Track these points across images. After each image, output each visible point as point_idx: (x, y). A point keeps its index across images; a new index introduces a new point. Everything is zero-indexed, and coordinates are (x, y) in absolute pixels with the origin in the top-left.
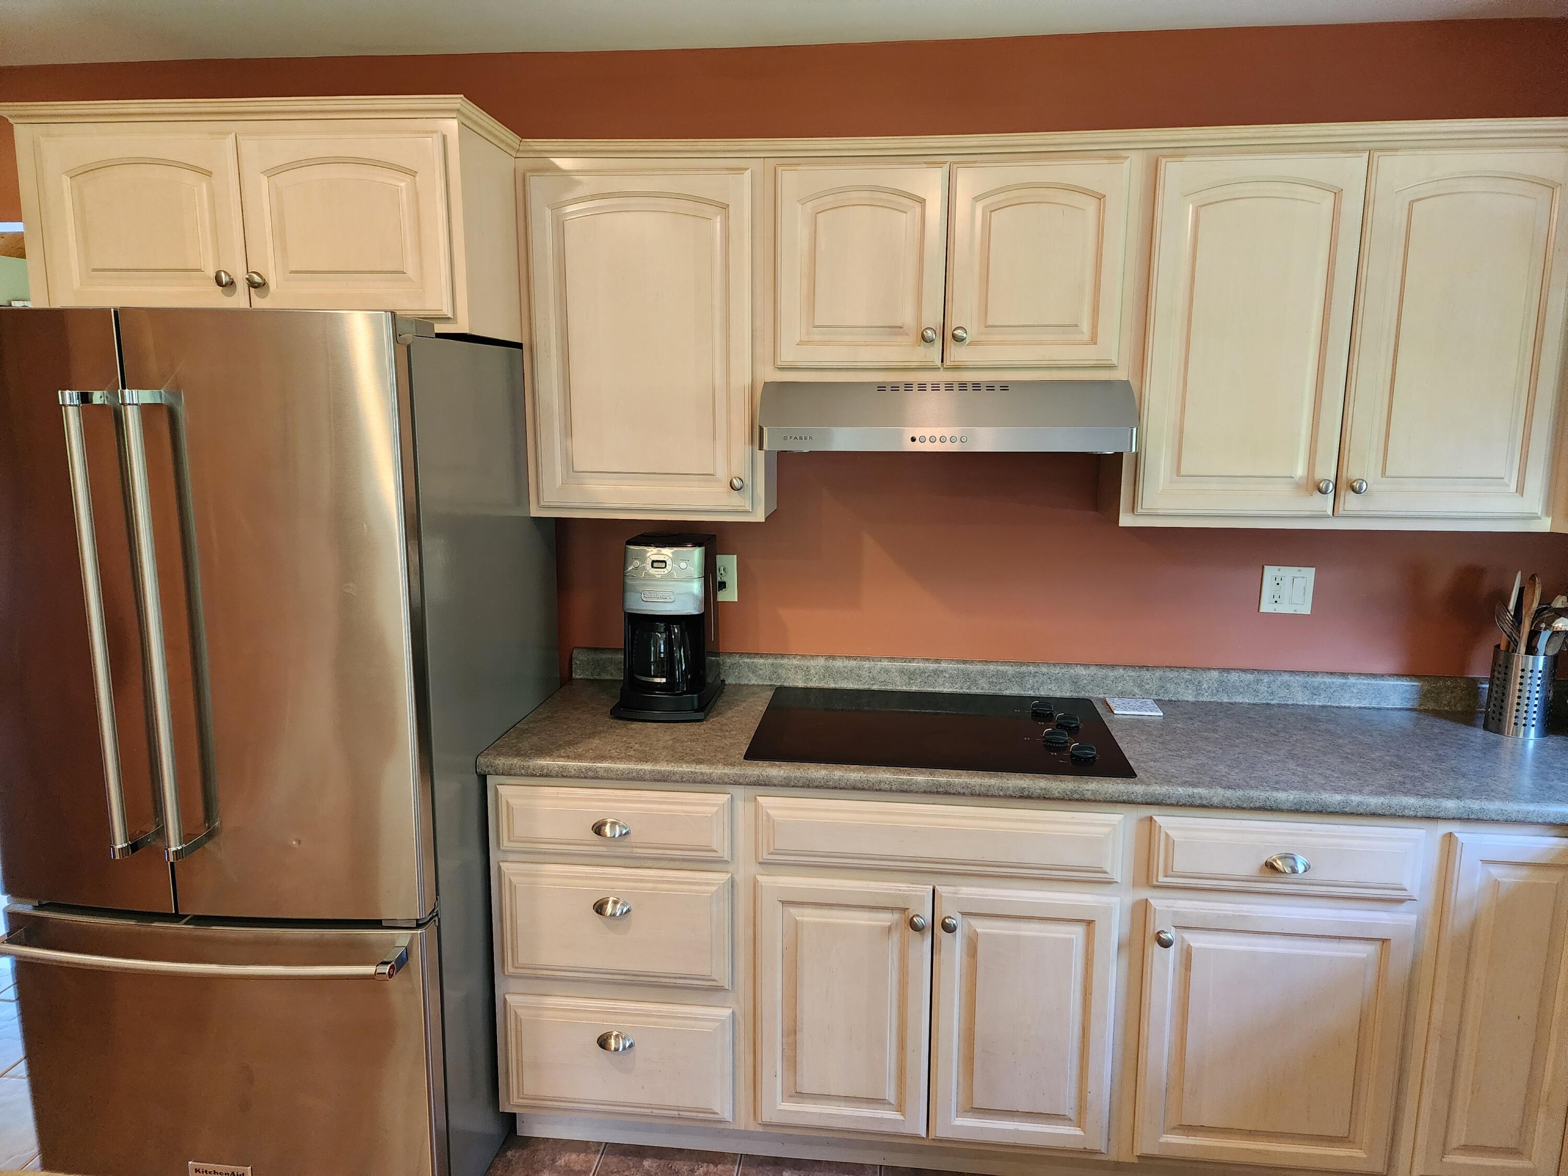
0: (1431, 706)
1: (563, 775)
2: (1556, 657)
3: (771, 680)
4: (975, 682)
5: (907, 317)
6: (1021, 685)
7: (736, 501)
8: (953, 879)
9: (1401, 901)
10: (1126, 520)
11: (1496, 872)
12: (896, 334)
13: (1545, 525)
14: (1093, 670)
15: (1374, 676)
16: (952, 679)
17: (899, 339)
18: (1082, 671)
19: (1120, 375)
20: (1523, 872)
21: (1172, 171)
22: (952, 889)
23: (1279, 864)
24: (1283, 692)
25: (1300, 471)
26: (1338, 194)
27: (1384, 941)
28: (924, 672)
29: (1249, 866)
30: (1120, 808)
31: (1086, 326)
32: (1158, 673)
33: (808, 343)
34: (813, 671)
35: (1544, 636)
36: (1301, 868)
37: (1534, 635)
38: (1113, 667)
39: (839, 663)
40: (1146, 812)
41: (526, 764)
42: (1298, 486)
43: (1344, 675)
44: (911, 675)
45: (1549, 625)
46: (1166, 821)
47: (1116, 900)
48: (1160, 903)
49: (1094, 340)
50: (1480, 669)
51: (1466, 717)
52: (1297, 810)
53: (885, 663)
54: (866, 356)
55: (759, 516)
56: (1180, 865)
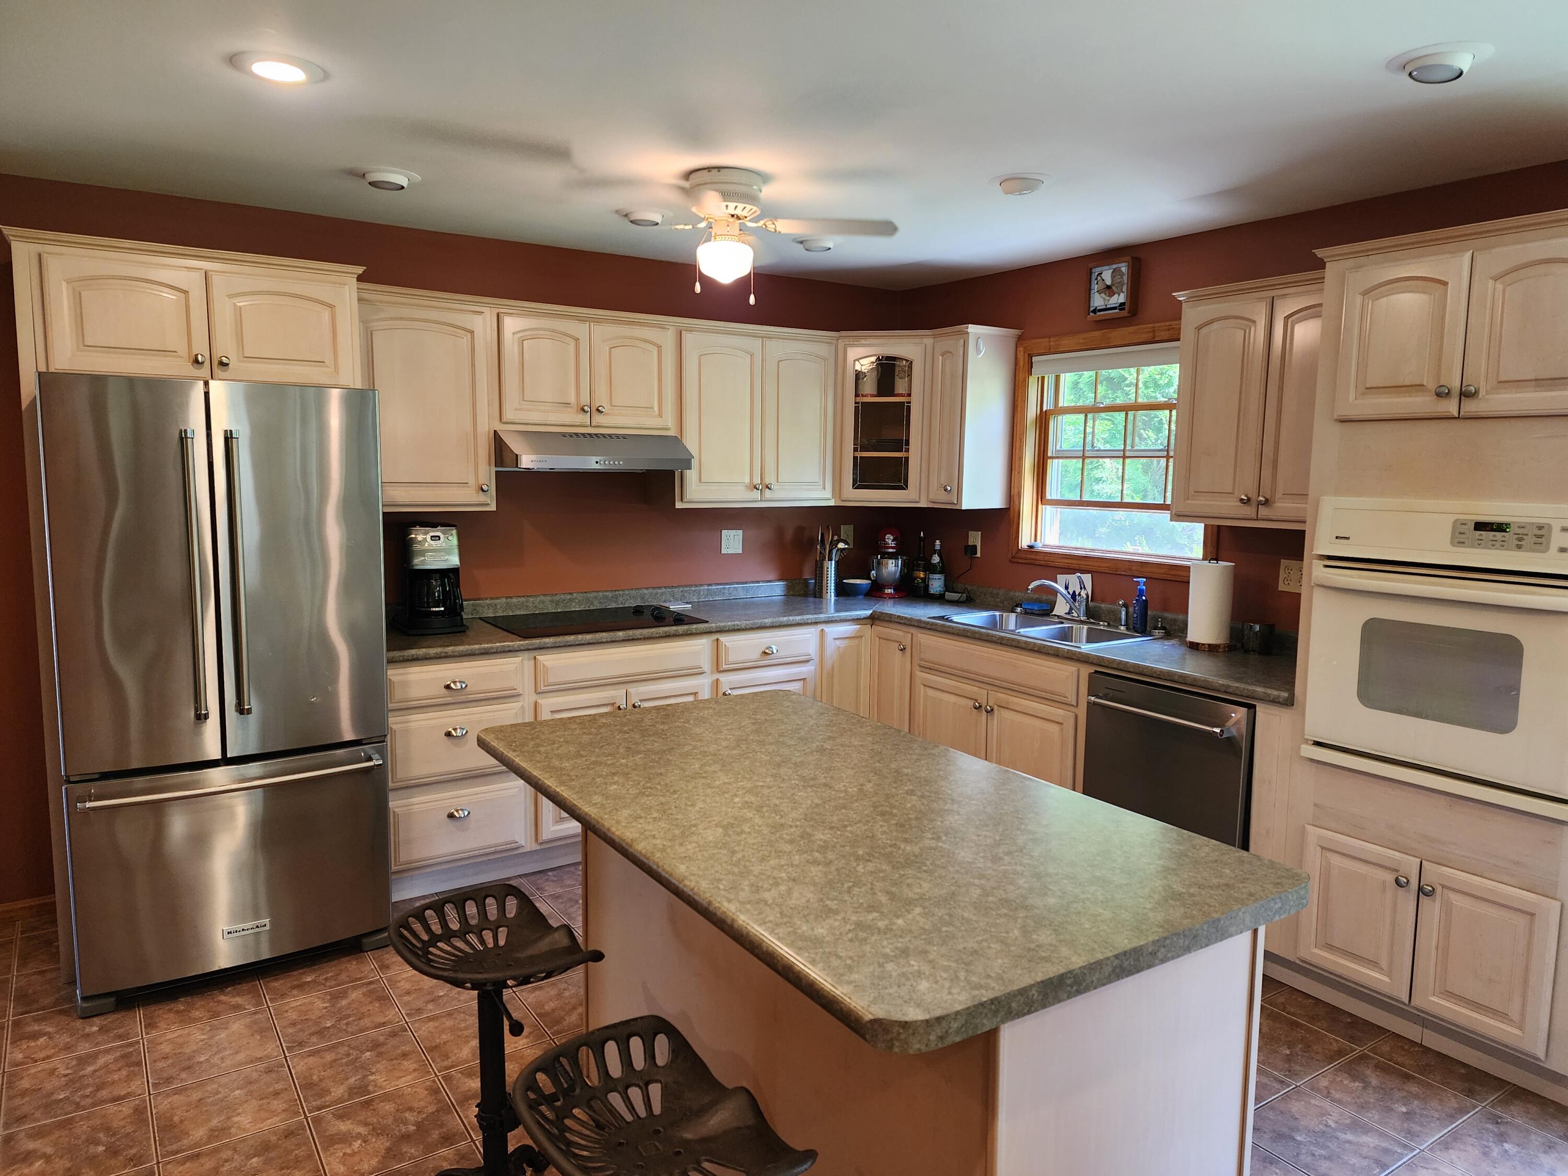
0: (791, 593)
1: (427, 659)
2: (838, 561)
3: (472, 614)
4: (592, 603)
5: (572, 399)
6: (616, 602)
7: (482, 498)
8: (635, 684)
9: (807, 661)
10: (679, 505)
11: (838, 642)
12: (567, 407)
13: (832, 503)
14: (651, 590)
15: (769, 581)
16: (580, 603)
17: (568, 409)
18: (646, 591)
19: (672, 433)
20: (847, 641)
21: (688, 337)
22: (636, 689)
23: (767, 651)
24: (735, 593)
25: (747, 480)
26: (752, 355)
27: (804, 679)
28: (564, 600)
29: (756, 655)
30: (704, 636)
31: (656, 409)
32: (681, 589)
33: (520, 409)
34: (499, 607)
35: (834, 551)
36: (775, 651)
37: (830, 551)
38: (660, 588)
39: (514, 600)
40: (715, 637)
41: (402, 654)
42: (747, 486)
43: (758, 582)
44: (557, 603)
45: (836, 547)
46: (725, 639)
47: (706, 680)
48: (723, 678)
49: (660, 415)
50: (807, 574)
51: (806, 595)
52: (773, 627)
53: (542, 598)
54: (554, 418)
55: (493, 507)
56: (732, 657)
